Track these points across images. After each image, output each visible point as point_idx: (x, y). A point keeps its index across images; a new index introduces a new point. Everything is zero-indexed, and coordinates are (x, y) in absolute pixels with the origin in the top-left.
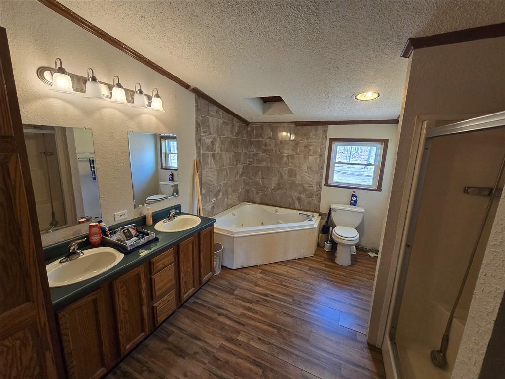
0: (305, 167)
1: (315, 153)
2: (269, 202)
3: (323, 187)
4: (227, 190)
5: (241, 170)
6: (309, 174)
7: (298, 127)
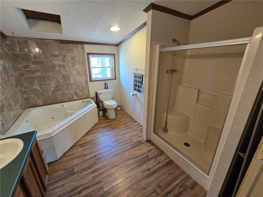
0: (75, 72)
1: (79, 62)
2: (52, 102)
3: (90, 83)
4: (9, 104)
5: (14, 82)
6: (79, 76)
7: (62, 44)
